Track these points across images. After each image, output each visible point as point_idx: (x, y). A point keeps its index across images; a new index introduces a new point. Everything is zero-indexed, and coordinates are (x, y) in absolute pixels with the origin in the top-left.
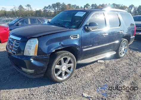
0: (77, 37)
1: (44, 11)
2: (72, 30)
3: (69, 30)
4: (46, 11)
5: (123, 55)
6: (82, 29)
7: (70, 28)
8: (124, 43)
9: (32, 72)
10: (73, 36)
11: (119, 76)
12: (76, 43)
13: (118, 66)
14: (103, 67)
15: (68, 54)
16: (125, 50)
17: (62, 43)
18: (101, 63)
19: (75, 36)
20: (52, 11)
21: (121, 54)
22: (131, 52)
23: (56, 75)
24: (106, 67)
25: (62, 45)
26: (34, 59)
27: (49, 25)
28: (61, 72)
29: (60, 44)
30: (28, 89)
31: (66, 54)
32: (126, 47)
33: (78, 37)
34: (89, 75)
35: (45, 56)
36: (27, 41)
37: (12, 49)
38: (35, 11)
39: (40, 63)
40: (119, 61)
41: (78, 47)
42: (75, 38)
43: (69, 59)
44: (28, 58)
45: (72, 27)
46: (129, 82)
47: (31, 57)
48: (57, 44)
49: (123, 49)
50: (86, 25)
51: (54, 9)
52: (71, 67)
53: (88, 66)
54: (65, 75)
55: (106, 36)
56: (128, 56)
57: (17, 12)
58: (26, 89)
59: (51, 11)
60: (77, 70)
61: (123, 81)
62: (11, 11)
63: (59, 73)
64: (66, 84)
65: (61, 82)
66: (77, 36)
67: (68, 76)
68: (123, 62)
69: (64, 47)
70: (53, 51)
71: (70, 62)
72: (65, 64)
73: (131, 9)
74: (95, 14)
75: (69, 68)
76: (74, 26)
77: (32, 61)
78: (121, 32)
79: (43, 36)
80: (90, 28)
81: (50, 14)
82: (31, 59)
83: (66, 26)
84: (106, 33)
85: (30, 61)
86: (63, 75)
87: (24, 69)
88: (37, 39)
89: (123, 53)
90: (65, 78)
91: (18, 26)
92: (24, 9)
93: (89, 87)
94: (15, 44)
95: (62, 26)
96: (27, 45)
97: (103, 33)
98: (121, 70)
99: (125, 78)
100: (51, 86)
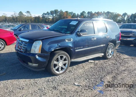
0: (70, 41)
1: (43, 17)
2: (67, 35)
3: (65, 35)
4: (45, 17)
5: (110, 56)
6: (75, 35)
7: (65, 34)
8: (111, 47)
9: (36, 66)
10: (68, 39)
11: (104, 72)
12: (71, 45)
13: (105, 65)
14: (92, 65)
15: (64, 53)
16: (112, 52)
17: (59, 44)
18: (91, 62)
19: (69, 39)
20: (51, 17)
21: (108, 55)
22: (118, 54)
23: (54, 69)
24: (95, 66)
25: (60, 46)
26: (38, 56)
27: (49, 30)
28: (58, 67)
29: (58, 45)
30: (33, 79)
31: (62, 53)
32: (113, 50)
33: (72, 41)
34: (80, 71)
35: (47, 54)
36: (34, 42)
37: (21, 49)
38: (34, 17)
39: (43, 59)
40: (106, 61)
41: (72, 48)
42: (69, 41)
43: (64, 57)
44: (34, 55)
45: (67, 33)
46: (111, 76)
47: (36, 54)
48: (56, 45)
49: (110, 52)
50: (78, 32)
51: (52, 16)
52: (66, 64)
53: (80, 65)
54: (61, 70)
55: (94, 40)
56: (115, 57)
57: (17, 18)
58: (31, 79)
59: (49, 17)
60: (71, 67)
61: (106, 75)
62: (12, 17)
63: (57, 68)
64: (62, 76)
65: (58, 75)
66: (71, 39)
67: (63, 71)
68: (109, 62)
69: (61, 48)
70: (53, 50)
71: (65, 60)
72: (61, 61)
73: (125, 17)
74: (86, 23)
75: (65, 65)
76: (69, 32)
77: (37, 57)
78: (108, 37)
79: (45, 39)
80: (81, 34)
81: (48, 20)
82: (36, 56)
83: (62, 32)
84: (94, 38)
85: (36, 57)
86: (60, 69)
87: (30, 64)
88: (41, 41)
89: (110, 55)
90: (61, 72)
91: (21, 31)
92: (23, 15)
93: (80, 79)
94: (24, 45)
95: (60, 32)
96: (33, 45)
97: (92, 38)
98: (107, 68)
99: (108, 73)
100: (50, 78)
